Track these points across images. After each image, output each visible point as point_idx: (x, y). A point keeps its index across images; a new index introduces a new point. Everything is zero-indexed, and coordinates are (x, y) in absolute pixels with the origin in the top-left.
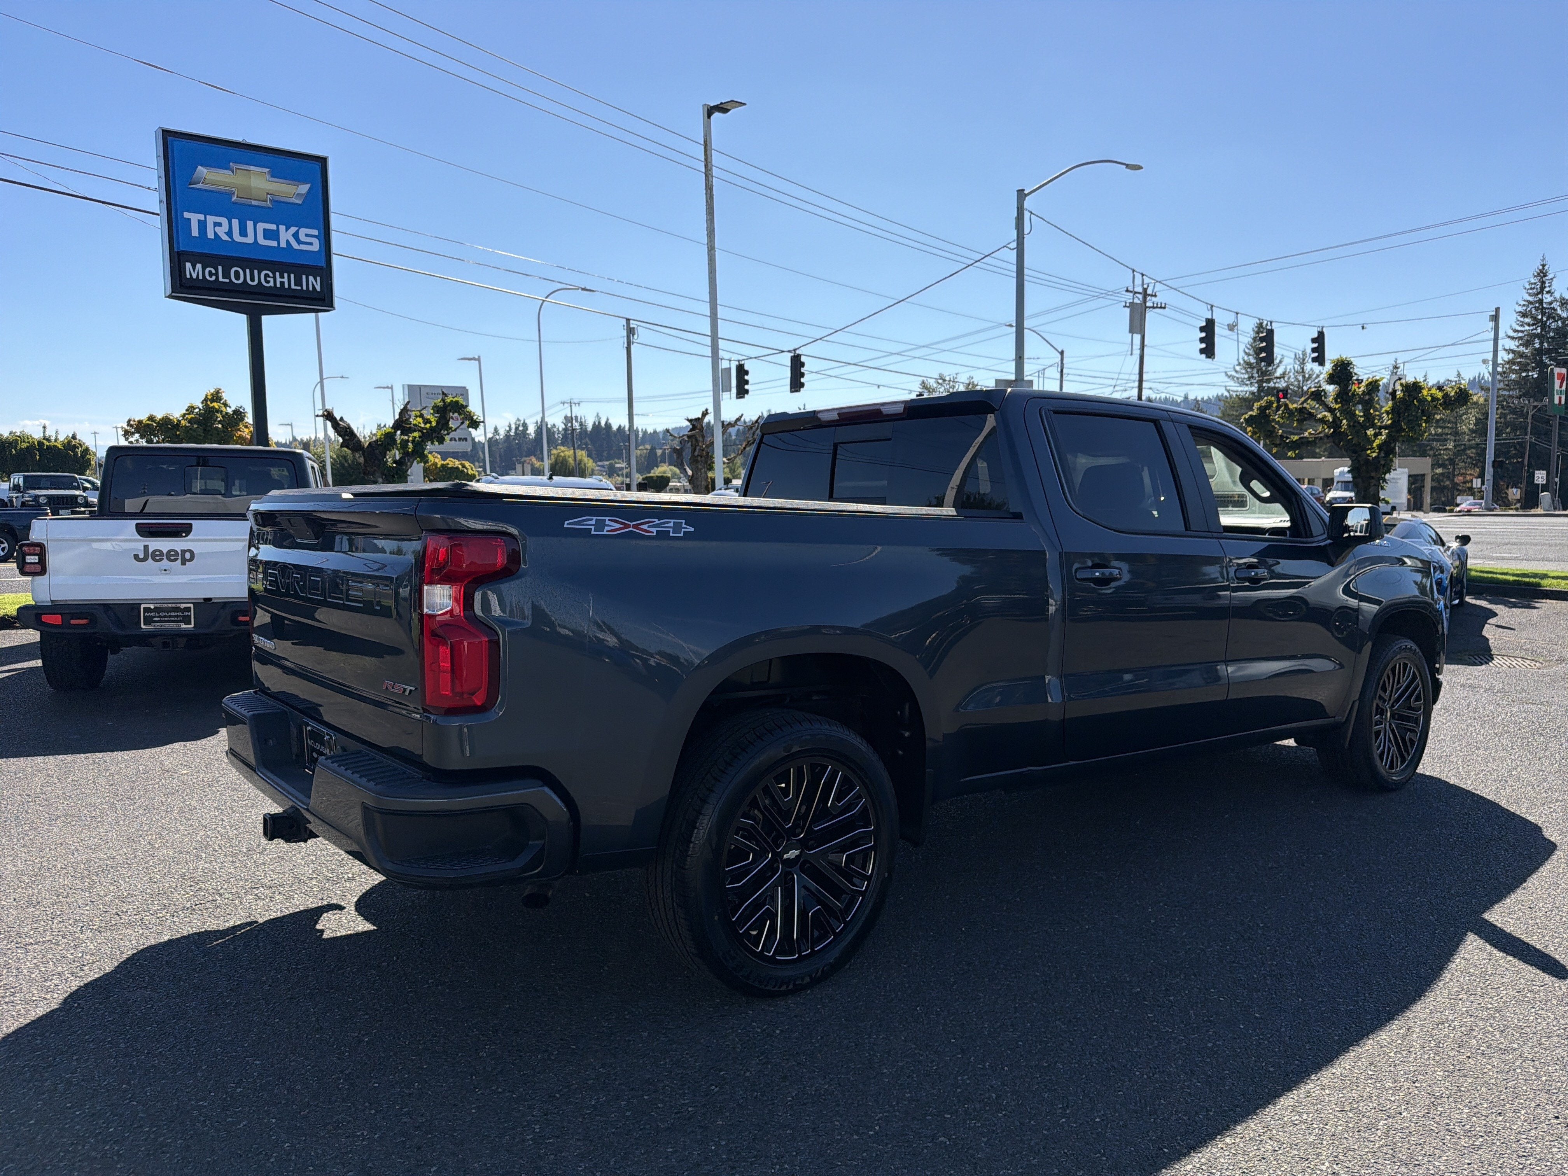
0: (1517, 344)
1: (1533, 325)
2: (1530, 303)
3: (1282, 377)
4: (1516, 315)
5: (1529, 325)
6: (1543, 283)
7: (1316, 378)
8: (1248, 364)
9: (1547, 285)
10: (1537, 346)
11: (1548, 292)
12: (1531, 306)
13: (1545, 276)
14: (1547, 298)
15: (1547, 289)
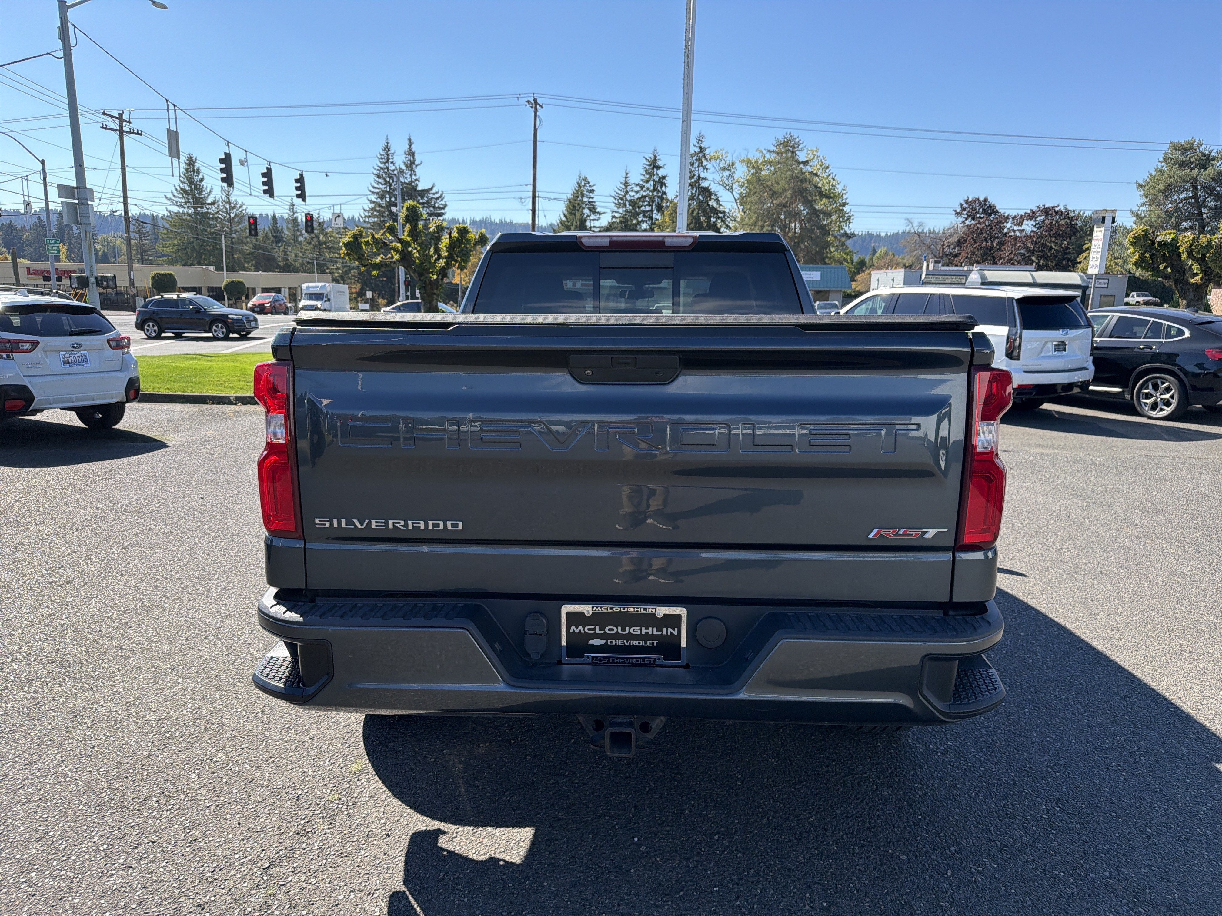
0: (376, 197)
1: (385, 184)
2: (382, 168)
3: (213, 203)
4: (373, 176)
5: (382, 184)
6: (388, 155)
7: (240, 207)
8: (184, 191)
9: (390, 157)
10: (388, 200)
11: (392, 163)
12: (382, 171)
13: (389, 150)
14: (392, 167)
15: (391, 160)
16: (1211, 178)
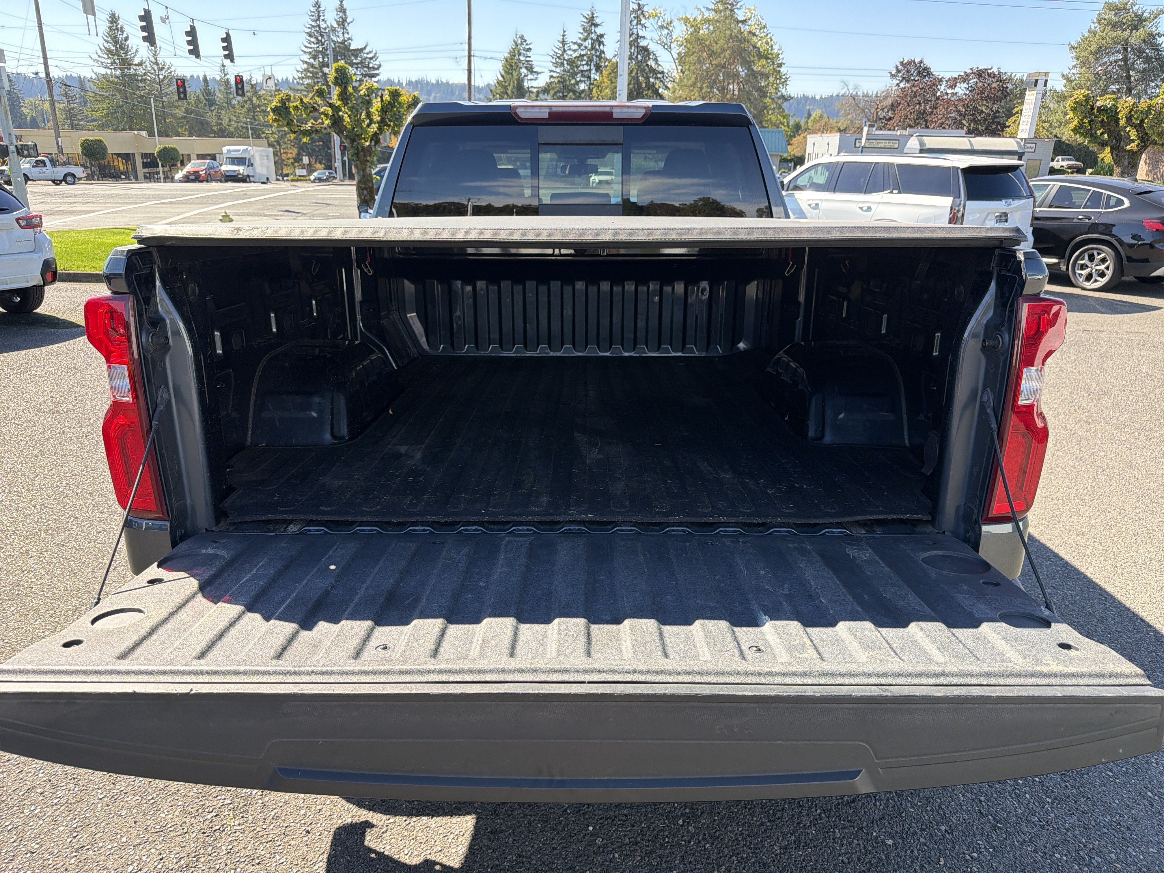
0: (309, 57)
1: (317, 43)
2: (313, 26)
3: (140, 64)
4: (305, 35)
5: (314, 43)
6: (319, 12)
7: (169, 68)
8: (110, 52)
9: (321, 14)
10: (321, 60)
11: (323, 20)
12: (313, 29)
13: (319, 7)
14: (323, 25)
15: (322, 18)
16: (1142, 40)
